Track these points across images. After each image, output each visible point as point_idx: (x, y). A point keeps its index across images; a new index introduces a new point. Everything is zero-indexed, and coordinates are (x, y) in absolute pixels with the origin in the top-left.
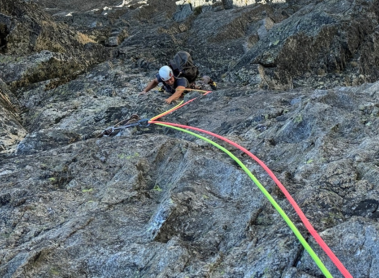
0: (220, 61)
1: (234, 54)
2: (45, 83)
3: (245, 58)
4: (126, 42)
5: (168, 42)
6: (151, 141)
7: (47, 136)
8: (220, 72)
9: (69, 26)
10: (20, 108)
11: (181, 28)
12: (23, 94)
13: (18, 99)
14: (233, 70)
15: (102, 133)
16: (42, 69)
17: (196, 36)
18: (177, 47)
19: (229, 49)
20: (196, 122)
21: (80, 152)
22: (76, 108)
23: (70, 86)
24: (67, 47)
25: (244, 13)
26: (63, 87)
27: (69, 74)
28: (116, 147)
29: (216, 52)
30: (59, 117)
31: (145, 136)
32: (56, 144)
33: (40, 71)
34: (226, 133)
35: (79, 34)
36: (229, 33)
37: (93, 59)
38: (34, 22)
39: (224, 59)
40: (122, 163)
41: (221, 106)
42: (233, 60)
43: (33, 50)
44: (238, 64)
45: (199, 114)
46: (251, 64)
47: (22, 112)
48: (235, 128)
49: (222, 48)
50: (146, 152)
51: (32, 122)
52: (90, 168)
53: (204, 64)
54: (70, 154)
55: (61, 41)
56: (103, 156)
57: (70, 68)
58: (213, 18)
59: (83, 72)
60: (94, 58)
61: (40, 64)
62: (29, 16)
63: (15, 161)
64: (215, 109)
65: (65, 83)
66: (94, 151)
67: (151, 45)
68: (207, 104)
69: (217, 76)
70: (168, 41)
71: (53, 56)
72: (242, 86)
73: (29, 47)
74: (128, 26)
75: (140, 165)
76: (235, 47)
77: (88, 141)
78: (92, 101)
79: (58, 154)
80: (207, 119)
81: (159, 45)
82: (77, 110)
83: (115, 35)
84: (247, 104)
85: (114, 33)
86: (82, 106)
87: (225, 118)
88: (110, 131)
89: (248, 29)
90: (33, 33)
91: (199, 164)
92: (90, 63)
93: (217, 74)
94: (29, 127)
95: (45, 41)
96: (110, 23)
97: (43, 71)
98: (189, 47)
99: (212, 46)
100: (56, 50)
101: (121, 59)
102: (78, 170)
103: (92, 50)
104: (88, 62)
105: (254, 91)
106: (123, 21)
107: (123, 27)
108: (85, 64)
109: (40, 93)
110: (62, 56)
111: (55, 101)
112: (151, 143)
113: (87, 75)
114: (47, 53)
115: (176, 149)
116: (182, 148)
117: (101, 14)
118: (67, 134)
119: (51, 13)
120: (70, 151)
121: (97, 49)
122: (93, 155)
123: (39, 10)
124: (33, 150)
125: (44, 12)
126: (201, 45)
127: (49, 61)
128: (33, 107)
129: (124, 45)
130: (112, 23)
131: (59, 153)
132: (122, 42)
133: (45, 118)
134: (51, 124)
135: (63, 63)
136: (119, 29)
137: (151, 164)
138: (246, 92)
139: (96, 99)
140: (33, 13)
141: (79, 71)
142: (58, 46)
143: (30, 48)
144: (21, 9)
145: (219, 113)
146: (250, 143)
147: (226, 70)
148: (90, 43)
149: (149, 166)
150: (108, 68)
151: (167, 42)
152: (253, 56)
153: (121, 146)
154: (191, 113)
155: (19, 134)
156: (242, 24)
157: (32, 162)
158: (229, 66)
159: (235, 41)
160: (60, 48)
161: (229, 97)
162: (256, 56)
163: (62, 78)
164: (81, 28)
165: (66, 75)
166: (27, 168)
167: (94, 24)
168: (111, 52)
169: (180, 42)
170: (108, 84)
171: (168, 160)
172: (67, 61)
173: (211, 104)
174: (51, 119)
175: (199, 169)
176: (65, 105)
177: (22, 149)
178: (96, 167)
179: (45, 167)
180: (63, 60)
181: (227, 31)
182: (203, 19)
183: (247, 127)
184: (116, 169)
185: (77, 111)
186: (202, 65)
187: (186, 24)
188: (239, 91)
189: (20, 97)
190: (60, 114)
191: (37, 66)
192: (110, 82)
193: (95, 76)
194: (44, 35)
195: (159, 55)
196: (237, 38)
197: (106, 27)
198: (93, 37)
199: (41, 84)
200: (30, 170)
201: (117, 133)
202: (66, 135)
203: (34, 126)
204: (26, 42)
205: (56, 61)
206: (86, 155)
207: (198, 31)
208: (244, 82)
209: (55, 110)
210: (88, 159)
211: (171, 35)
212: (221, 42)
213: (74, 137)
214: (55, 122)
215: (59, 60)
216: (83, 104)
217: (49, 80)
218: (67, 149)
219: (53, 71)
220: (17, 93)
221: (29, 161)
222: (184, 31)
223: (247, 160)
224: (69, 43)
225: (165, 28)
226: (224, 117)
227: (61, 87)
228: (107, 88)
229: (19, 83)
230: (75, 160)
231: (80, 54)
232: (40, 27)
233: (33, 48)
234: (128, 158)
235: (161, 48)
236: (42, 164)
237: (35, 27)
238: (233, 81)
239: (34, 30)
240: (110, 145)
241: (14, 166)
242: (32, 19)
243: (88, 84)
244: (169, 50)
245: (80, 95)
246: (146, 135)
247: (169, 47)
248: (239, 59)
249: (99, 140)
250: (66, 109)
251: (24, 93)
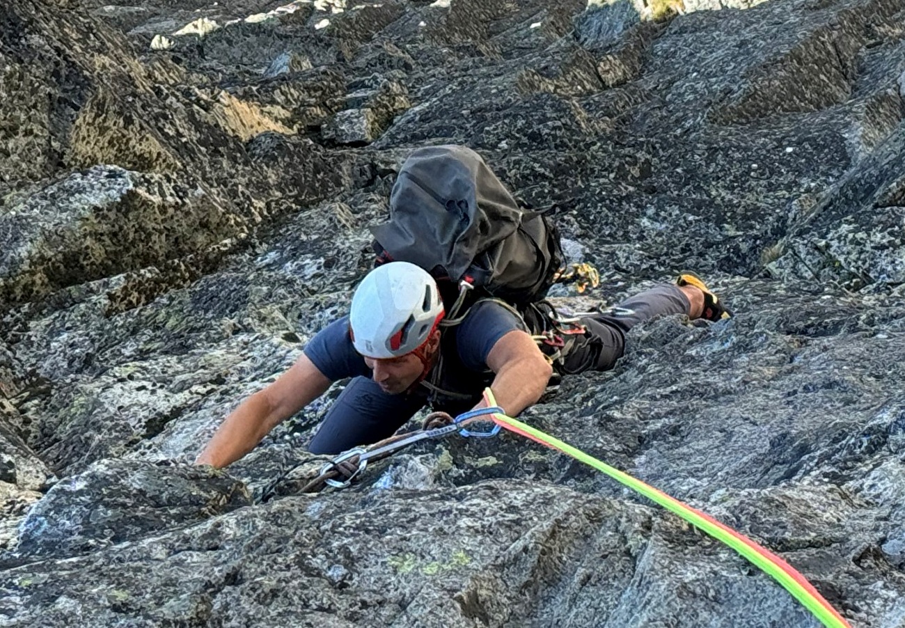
0: (758, 198)
1: (810, 167)
2: (106, 285)
3: (853, 184)
4: (400, 130)
5: (560, 129)
6: (512, 509)
7: (124, 487)
8: (756, 238)
9: (189, 72)
10: (16, 381)
11: (607, 72)
12: (28, 329)
13: (9, 348)
14: (807, 231)
15: (323, 473)
16: (96, 234)
17: (665, 104)
18: (594, 144)
19: (789, 150)
20: (673, 434)
21: (250, 549)
22: (220, 380)
23: (196, 299)
24: (184, 150)
25: (846, 12)
26: (171, 299)
27: (192, 251)
28: (382, 531)
29: (739, 161)
30: (160, 414)
31: (490, 488)
32: (158, 517)
33: (89, 241)
34: (789, 475)
35: (226, 101)
36: (791, 89)
37: (278, 194)
38: (65, 59)
39: (771, 188)
40: (407, 591)
41: (769, 372)
42: (808, 190)
43: (61, 164)
44: (825, 208)
45: (684, 404)
46: (876, 206)
47: (26, 394)
48: (826, 457)
49: (764, 145)
50: (495, 547)
51: (64, 432)
52: (293, 609)
53: (697, 207)
54: (215, 554)
55: (161, 130)
56: (338, 562)
57: (196, 230)
58: (729, 33)
59: (243, 246)
60: (282, 191)
61: (87, 214)
62: (48, 38)
63: (16, 581)
64: (745, 383)
65: (179, 287)
66: (303, 545)
67: (493, 139)
68: (713, 363)
69: (745, 256)
70: (558, 123)
71: (135, 185)
72: (842, 294)
73: (48, 152)
74: (407, 67)
75: (474, 596)
76: (812, 141)
77: (276, 505)
78: (280, 353)
79: (169, 555)
80: (713, 423)
81: (525, 140)
82: (224, 387)
83: (358, 103)
84: (866, 363)
85: (353, 95)
86: (242, 370)
87: (785, 417)
88: (351, 466)
89: (862, 71)
90: (60, 101)
91: (695, 595)
92: (269, 212)
93: (744, 247)
94: (53, 452)
95: (103, 130)
96: (341, 59)
97: (100, 240)
98: (638, 146)
99: (724, 140)
100: (143, 163)
101: (381, 194)
102: (247, 616)
103: (275, 159)
104: (261, 204)
105: (893, 312)
106: (389, 48)
107: (388, 73)
108: (248, 213)
109: (87, 323)
110: (165, 184)
111: (142, 355)
112: (511, 516)
113: (257, 255)
114: (113, 175)
115: (605, 537)
116: (629, 535)
117: (304, 23)
118: (196, 478)
119: (122, 25)
120: (212, 542)
121: (292, 159)
122: (300, 561)
123: (80, 14)
124: (77, 537)
125: (99, 21)
126: (682, 135)
127: (120, 204)
128: (65, 375)
129: (394, 142)
130: (348, 55)
131: (173, 550)
132: (384, 129)
133: (112, 419)
134: (131, 438)
135: (171, 211)
136: (375, 79)
137: (514, 593)
138: (864, 317)
139: (293, 345)
140: (61, 26)
141: (227, 241)
142: (153, 146)
143: (50, 158)
144: (17, 12)
145: (759, 399)
146: (884, 513)
147: (780, 232)
148: (266, 134)
149: (505, 600)
150: (336, 227)
151: (554, 128)
152: (883, 177)
153: (403, 527)
154: (653, 398)
155: (19, 477)
156: (838, 53)
157: (79, 586)
158: (791, 215)
159: (814, 121)
160: (159, 154)
161: (798, 337)
162: (895, 176)
163: (167, 268)
164: (231, 81)
165: (181, 254)
166: (59, 606)
167: (282, 64)
168: (345, 167)
169: (603, 126)
170: (336, 290)
171: (576, 580)
172: (184, 204)
173: (729, 364)
174: (132, 422)
175: (696, 614)
176: (180, 367)
177: (38, 533)
178: (313, 604)
179: (124, 604)
180: (170, 199)
181: (782, 80)
182: (690, 38)
183: (871, 451)
184: (386, 612)
185: (226, 392)
186: (688, 211)
187: (625, 55)
188: (832, 314)
189: (18, 340)
190: (162, 402)
191: (79, 223)
192: (344, 281)
193: (287, 260)
194: (100, 107)
195: (523, 176)
196: (819, 107)
197: (324, 73)
198: (278, 111)
199: (92, 291)
200: (72, 614)
201: (377, 475)
202: (193, 483)
203: (70, 448)
204: (36, 136)
205: (145, 203)
206: (275, 561)
207: (671, 82)
208: (852, 275)
209: (143, 388)
210: (281, 575)
211: (568, 98)
212: (758, 123)
213: (223, 490)
214: (144, 432)
215: (156, 199)
216: (246, 364)
217: (121, 276)
218: (204, 537)
219: (133, 243)
220: (7, 324)
221: (69, 581)
222: (619, 84)
223: (880, 583)
224: (190, 135)
225: (545, 72)
226: (783, 413)
227: (165, 301)
228: (332, 305)
229: (14, 286)
230: (234, 578)
231: (232, 176)
232: (86, 78)
233: (62, 155)
234: (427, 570)
235: (530, 149)
236: (115, 592)
237: (67, 80)
238: (809, 275)
239: (65, 91)
240: (363, 524)
241: (13, 599)
242: (57, 50)
243: (265, 289)
244: (560, 159)
245: (236, 332)
246: (493, 483)
247: (563, 145)
248: (828, 190)
249: (318, 504)
250: (184, 382)
251: (32, 324)
